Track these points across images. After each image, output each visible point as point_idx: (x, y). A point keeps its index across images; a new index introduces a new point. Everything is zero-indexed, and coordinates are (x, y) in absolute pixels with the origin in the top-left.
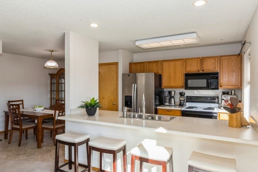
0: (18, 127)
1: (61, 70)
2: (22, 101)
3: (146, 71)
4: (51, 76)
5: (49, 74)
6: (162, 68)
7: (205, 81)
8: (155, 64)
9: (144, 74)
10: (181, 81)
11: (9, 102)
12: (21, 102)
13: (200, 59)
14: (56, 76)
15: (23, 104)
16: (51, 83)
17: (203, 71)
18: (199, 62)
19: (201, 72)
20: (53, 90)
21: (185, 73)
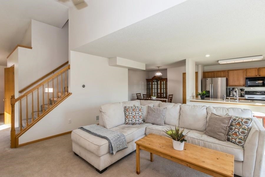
1: (155, 77)
3: (215, 77)
4: (147, 80)
6: (227, 75)
7: (261, 82)
8: (222, 72)
9: (220, 78)
10: (242, 82)
12: (140, 95)
13: (257, 69)
14: (151, 80)
16: (147, 84)
17: (260, 76)
18: (256, 70)
19: (258, 76)
21: (245, 77)
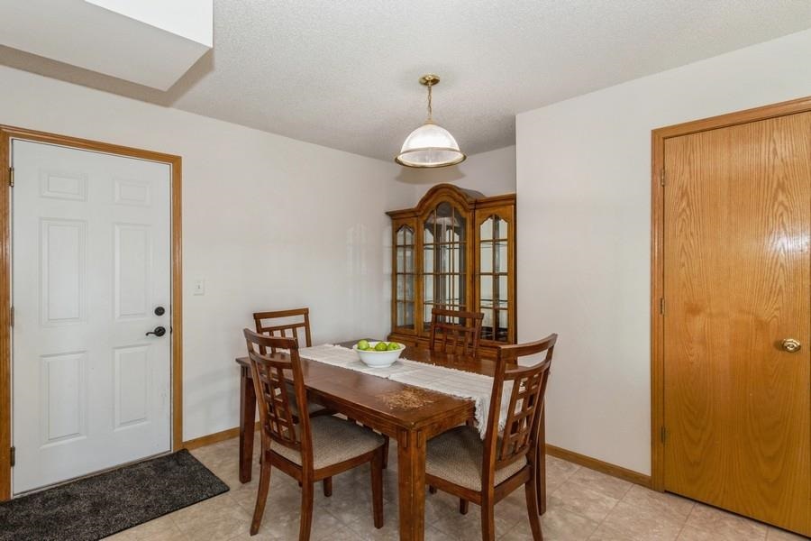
0: (295, 458)
1: (435, 195)
2: (305, 312)
4: (393, 219)
5: (387, 213)
11: (258, 317)
14: (415, 219)
15: (306, 324)
16: (395, 247)
20: (400, 270)
